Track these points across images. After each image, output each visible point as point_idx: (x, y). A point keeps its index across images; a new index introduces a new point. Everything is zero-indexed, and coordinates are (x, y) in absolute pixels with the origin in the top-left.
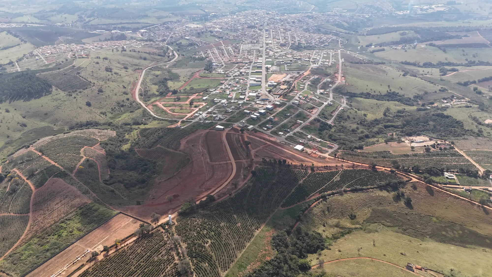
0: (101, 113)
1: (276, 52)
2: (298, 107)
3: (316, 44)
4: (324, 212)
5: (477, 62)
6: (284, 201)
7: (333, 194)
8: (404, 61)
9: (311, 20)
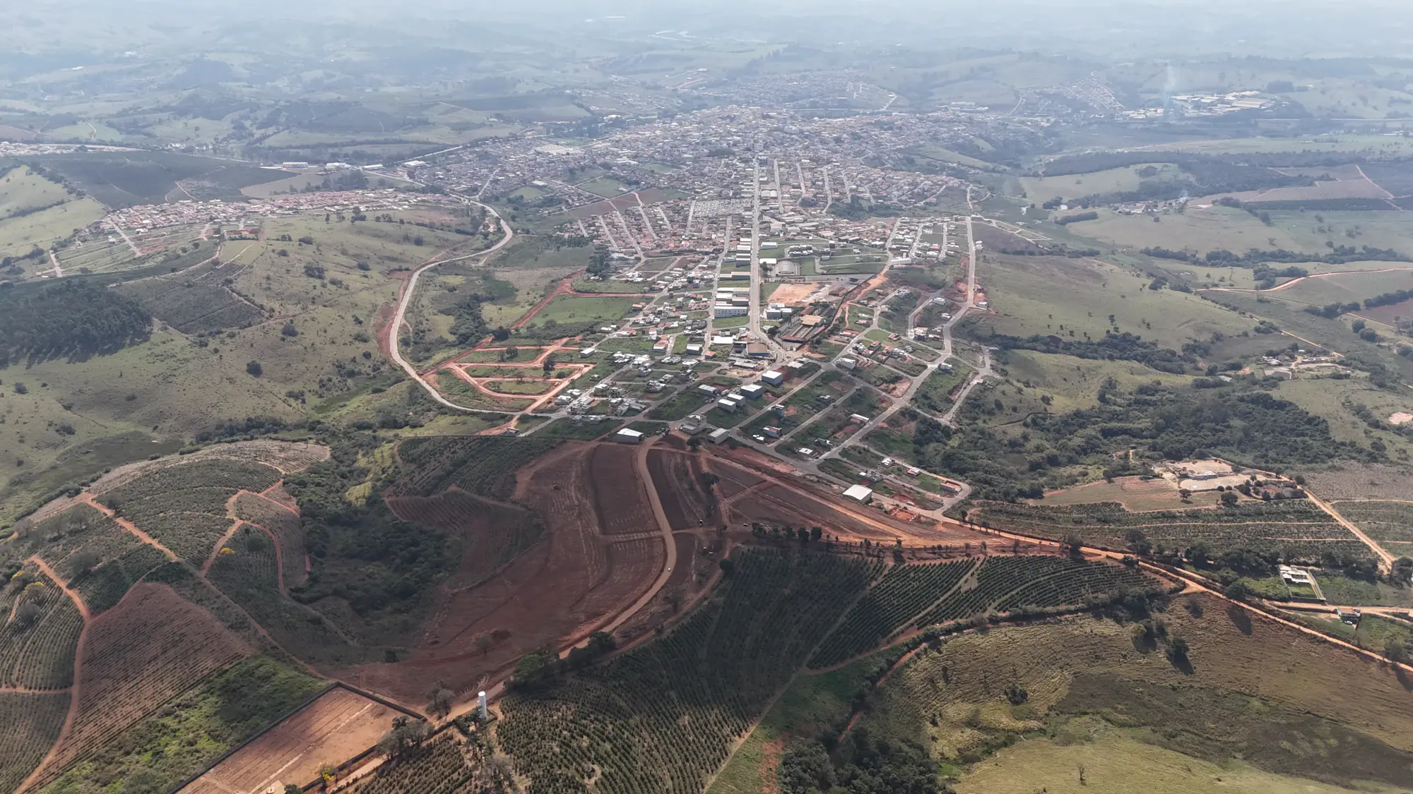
0: (290, 395)
1: (787, 223)
2: (854, 375)
3: (900, 201)
4: (932, 681)
5: (1359, 250)
6: (816, 649)
7: (959, 628)
8: (1152, 247)
9: (887, 135)
